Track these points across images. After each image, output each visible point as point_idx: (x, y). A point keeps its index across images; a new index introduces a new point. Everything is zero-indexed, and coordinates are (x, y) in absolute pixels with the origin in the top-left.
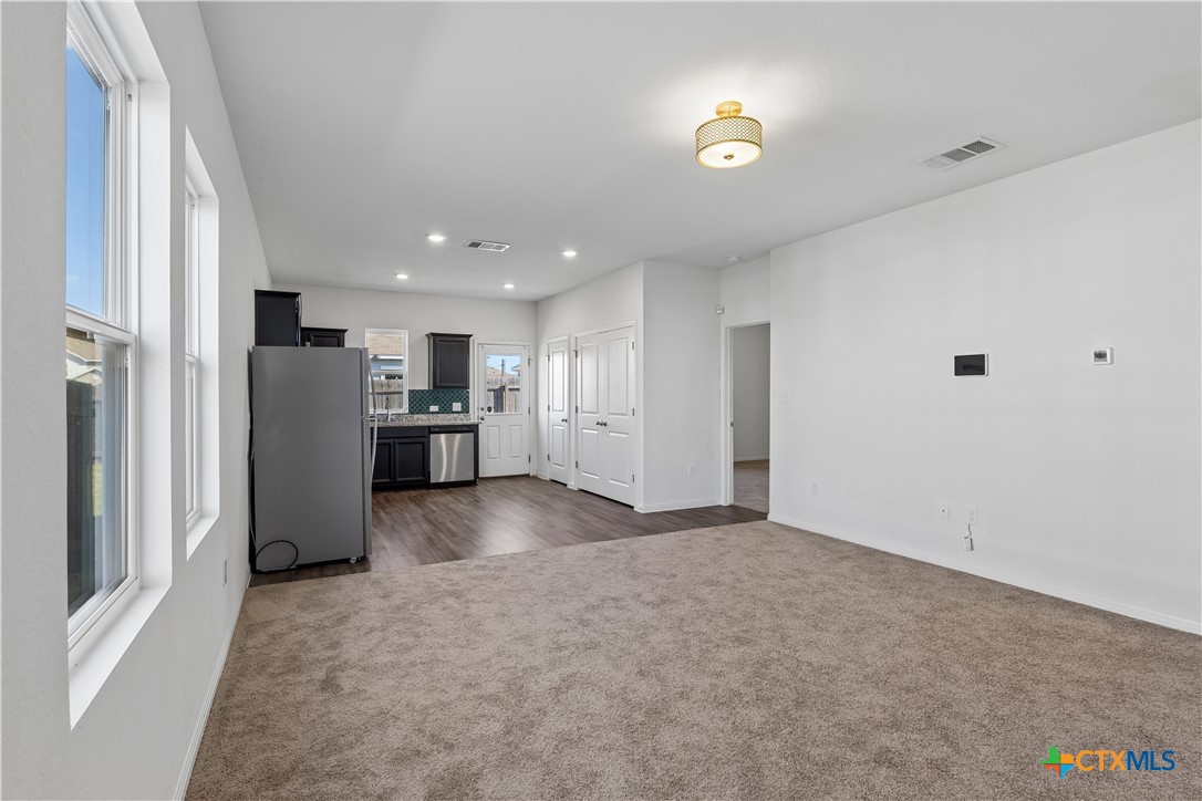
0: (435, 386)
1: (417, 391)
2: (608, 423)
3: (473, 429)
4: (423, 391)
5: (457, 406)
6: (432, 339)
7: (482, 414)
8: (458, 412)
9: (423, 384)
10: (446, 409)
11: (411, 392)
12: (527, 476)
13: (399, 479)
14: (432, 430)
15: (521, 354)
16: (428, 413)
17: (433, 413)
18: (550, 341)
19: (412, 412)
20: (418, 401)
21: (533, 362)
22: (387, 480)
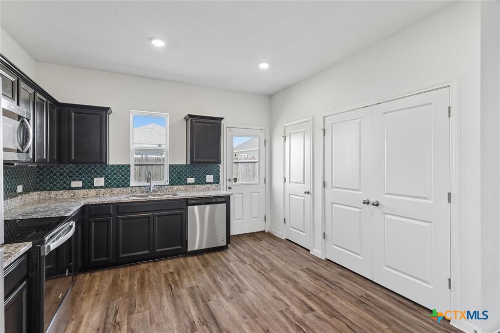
0: (191, 162)
1: (177, 166)
2: (380, 202)
3: (226, 200)
4: (181, 166)
5: (210, 178)
6: (189, 121)
7: (229, 184)
8: (210, 183)
9: (182, 160)
10: (201, 181)
11: (171, 166)
12: (263, 232)
13: (158, 250)
14: (190, 202)
15: (259, 137)
16: (186, 184)
17: (190, 184)
18: (285, 125)
19: (172, 183)
20: (177, 175)
21: (268, 143)
22: (147, 252)
